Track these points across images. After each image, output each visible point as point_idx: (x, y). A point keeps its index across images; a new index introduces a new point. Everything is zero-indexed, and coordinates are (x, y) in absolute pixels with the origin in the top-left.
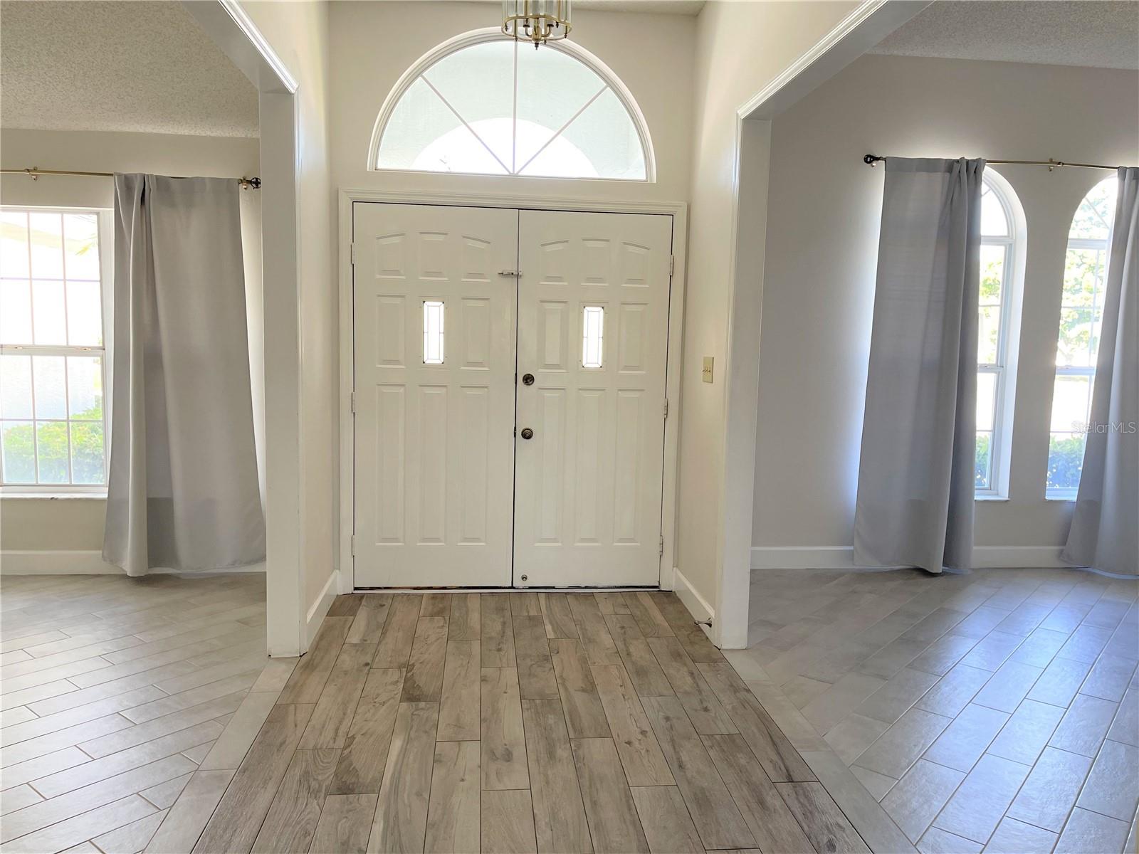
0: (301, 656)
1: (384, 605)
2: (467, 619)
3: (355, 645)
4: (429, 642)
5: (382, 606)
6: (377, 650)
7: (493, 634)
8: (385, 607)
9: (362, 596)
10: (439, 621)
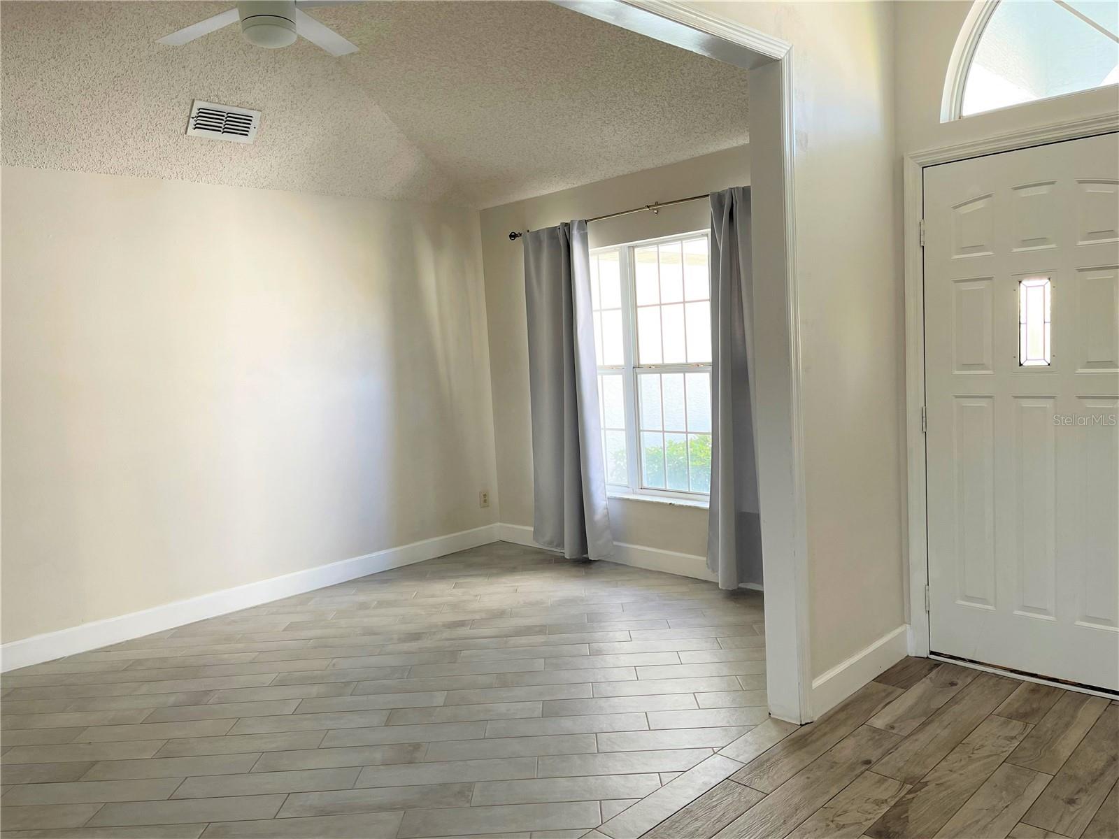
0: (802, 725)
1: (956, 685)
2: (1059, 736)
3: (876, 730)
4: (974, 756)
5: (953, 684)
6: (896, 747)
7: (1081, 773)
8: (954, 687)
9: (938, 664)
10: (1016, 727)
